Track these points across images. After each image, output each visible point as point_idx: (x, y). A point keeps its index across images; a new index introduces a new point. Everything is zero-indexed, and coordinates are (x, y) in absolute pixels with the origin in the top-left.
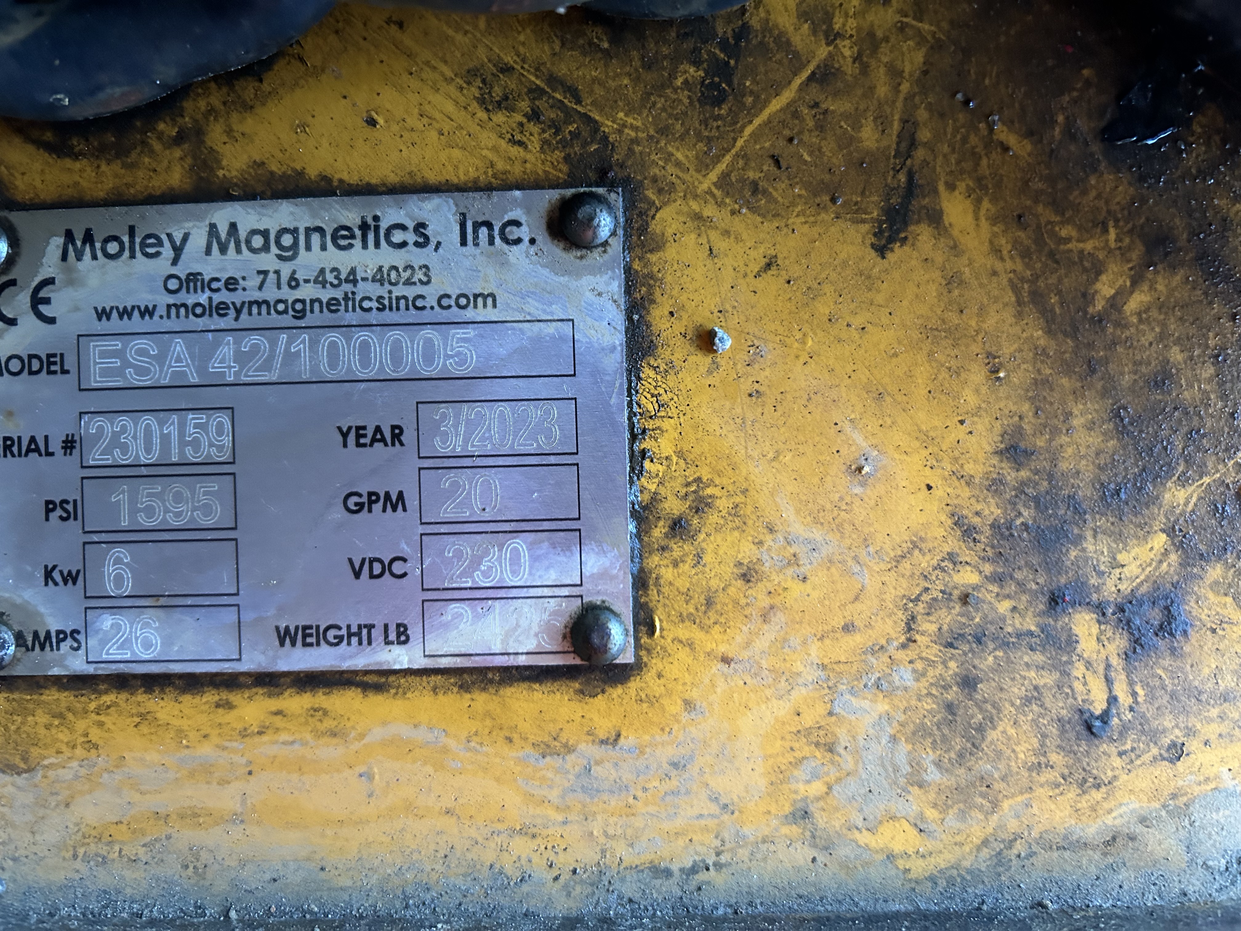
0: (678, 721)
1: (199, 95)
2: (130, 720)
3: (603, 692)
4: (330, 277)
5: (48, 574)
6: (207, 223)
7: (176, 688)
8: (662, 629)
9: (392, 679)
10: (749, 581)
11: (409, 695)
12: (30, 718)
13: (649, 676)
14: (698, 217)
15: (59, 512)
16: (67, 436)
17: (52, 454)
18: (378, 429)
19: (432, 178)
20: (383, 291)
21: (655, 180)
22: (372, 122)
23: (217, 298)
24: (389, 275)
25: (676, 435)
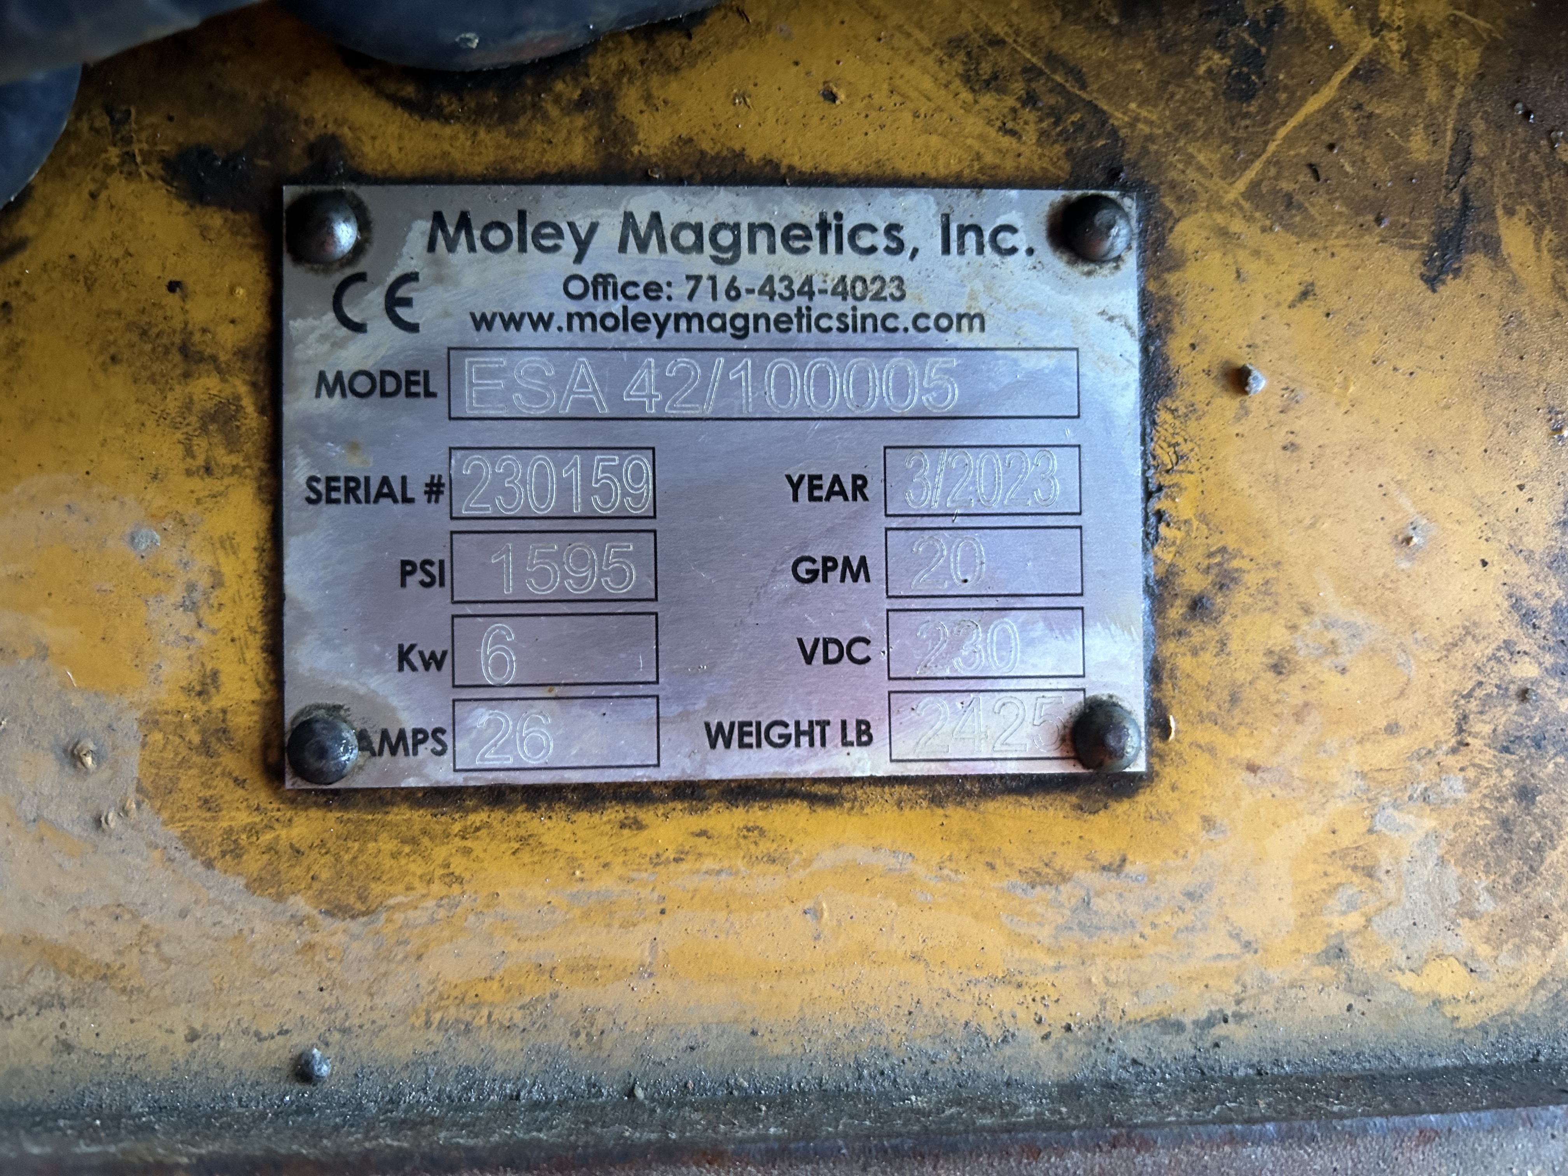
0: (1195, 843)
1: (608, 50)
2: (504, 846)
3: (1106, 807)
4: (779, 287)
5: (403, 656)
6: (622, 212)
7: (569, 803)
8: (1177, 732)
9: (846, 789)
10: (1280, 673)
11: (867, 810)
12: (371, 845)
13: (1162, 788)
14: (1223, 233)
15: (420, 576)
16: (433, 477)
17: (411, 501)
18: (836, 479)
19: (906, 169)
20: (845, 307)
21: (1173, 185)
22: (831, 97)
23: (634, 308)
24: (853, 287)
25: (1197, 493)
